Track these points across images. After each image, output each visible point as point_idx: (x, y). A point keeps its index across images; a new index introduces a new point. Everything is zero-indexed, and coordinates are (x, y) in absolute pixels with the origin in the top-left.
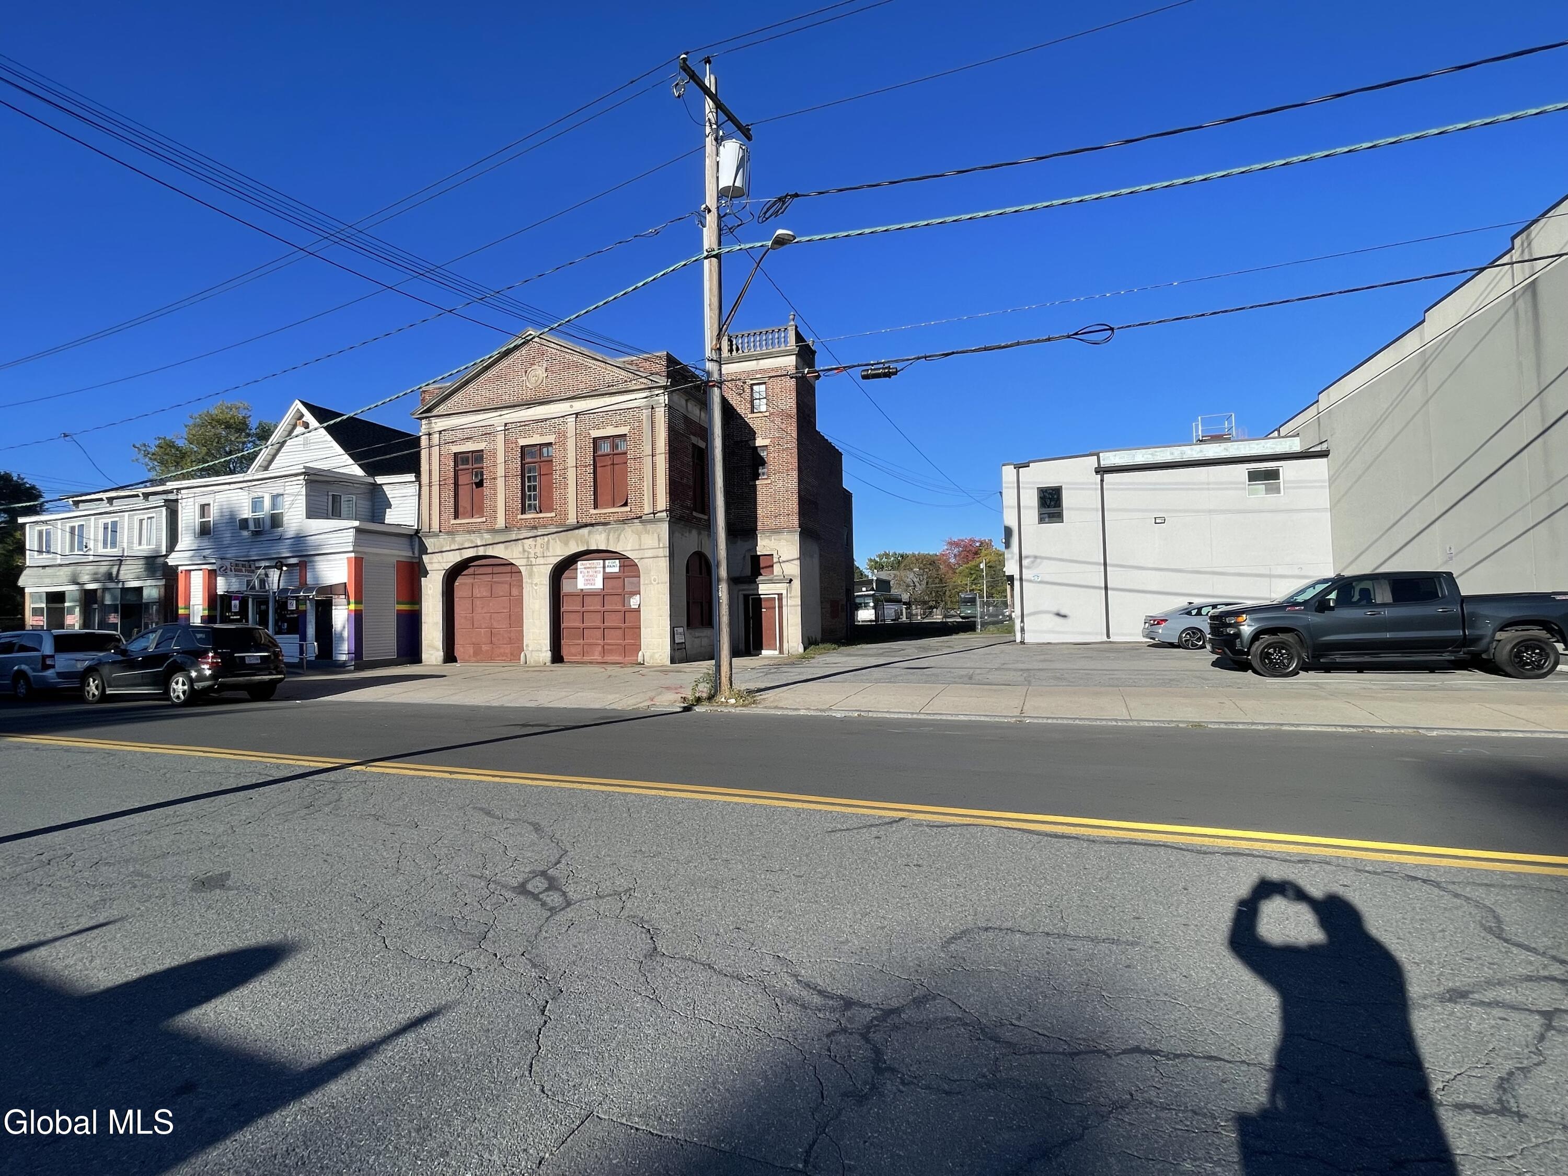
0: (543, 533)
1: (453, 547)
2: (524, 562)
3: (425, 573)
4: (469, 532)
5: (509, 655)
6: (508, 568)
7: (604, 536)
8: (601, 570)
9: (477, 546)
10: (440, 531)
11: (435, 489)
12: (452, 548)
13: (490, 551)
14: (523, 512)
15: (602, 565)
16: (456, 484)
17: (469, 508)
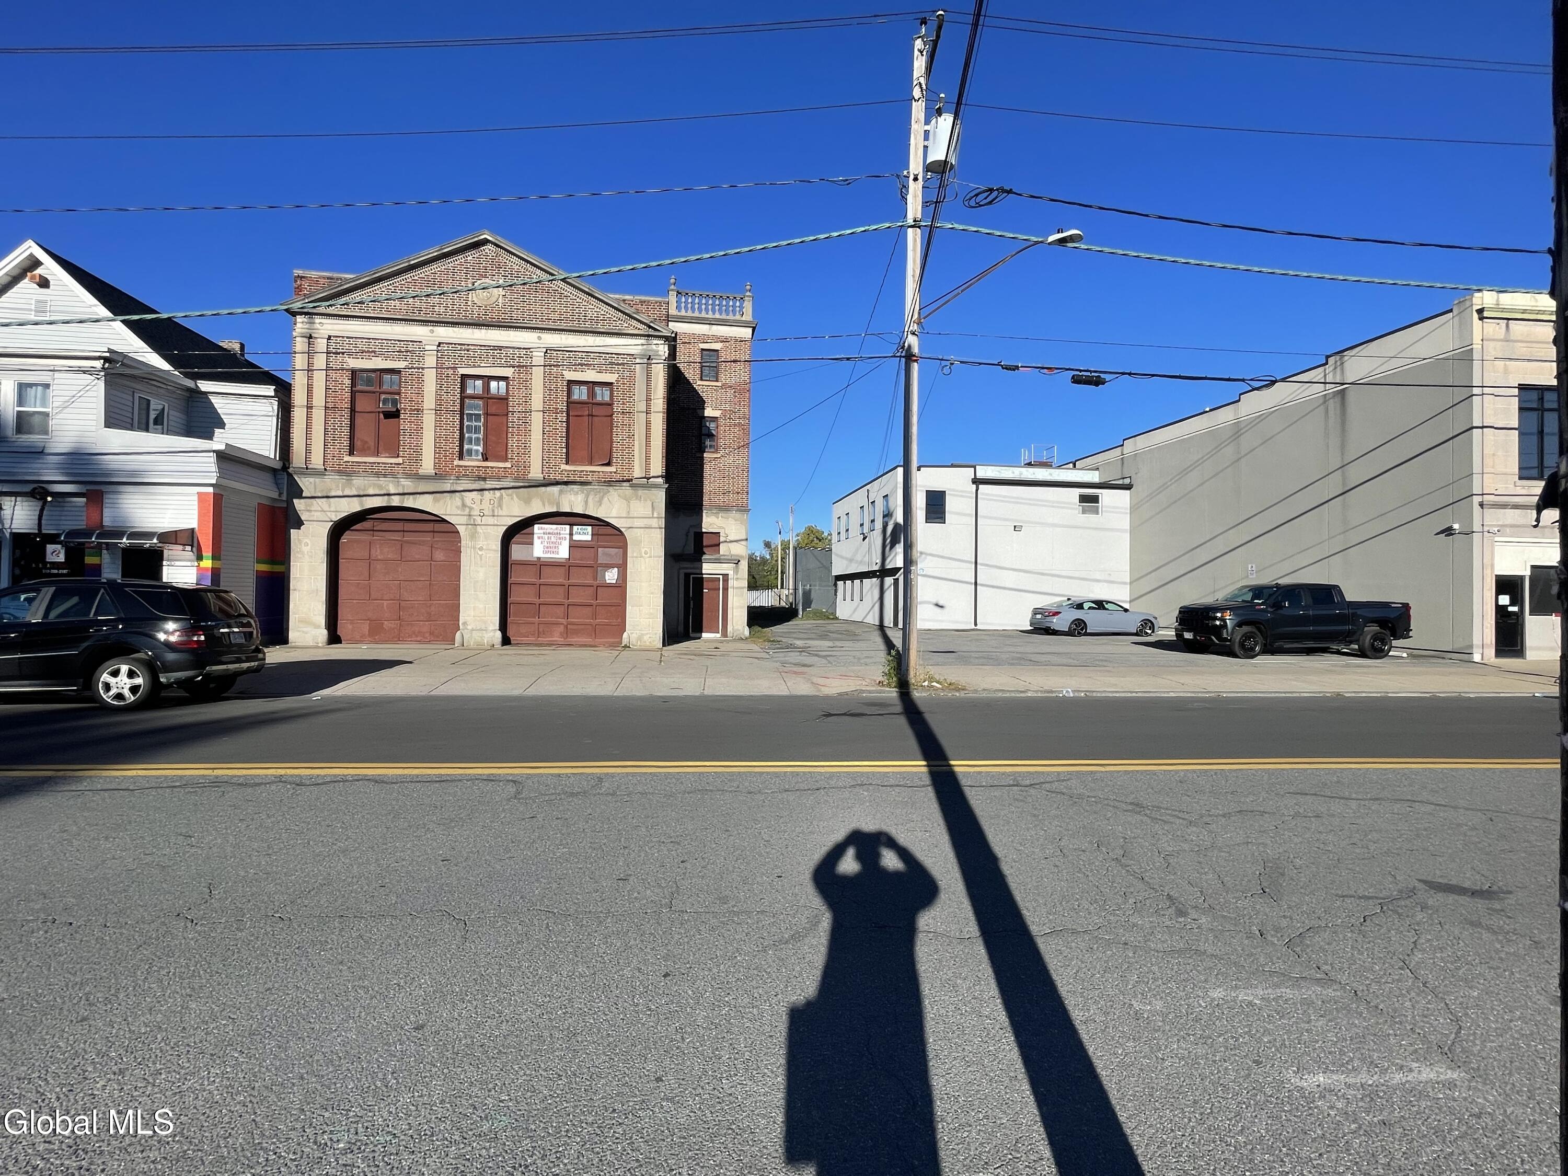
0: (494, 486)
1: (347, 493)
2: (464, 520)
3: (299, 524)
4: (378, 475)
5: (427, 635)
6: (438, 527)
7: (580, 498)
8: (568, 537)
9: (389, 495)
10: (325, 469)
11: (318, 415)
12: (345, 494)
13: (409, 502)
14: (461, 457)
15: (568, 531)
16: (353, 410)
17: (372, 444)
